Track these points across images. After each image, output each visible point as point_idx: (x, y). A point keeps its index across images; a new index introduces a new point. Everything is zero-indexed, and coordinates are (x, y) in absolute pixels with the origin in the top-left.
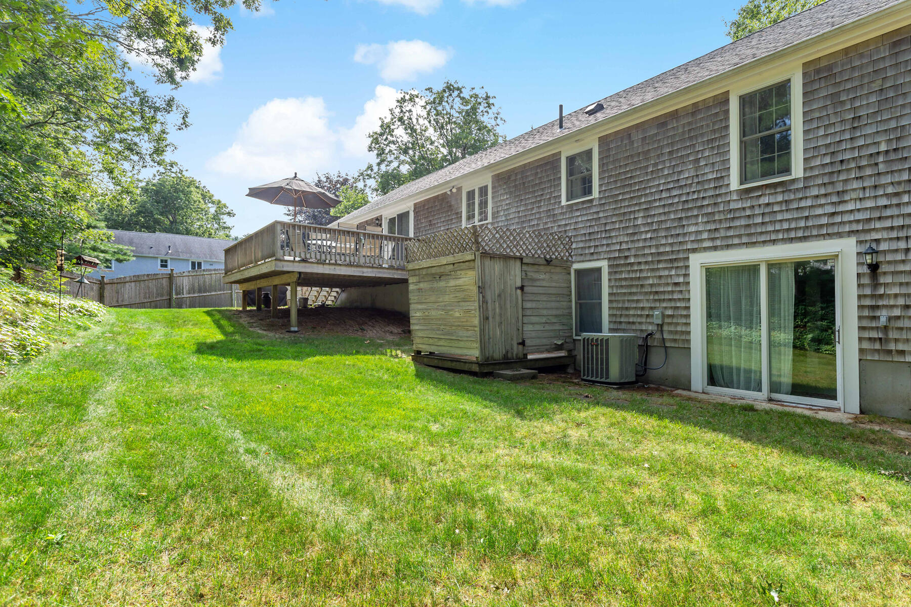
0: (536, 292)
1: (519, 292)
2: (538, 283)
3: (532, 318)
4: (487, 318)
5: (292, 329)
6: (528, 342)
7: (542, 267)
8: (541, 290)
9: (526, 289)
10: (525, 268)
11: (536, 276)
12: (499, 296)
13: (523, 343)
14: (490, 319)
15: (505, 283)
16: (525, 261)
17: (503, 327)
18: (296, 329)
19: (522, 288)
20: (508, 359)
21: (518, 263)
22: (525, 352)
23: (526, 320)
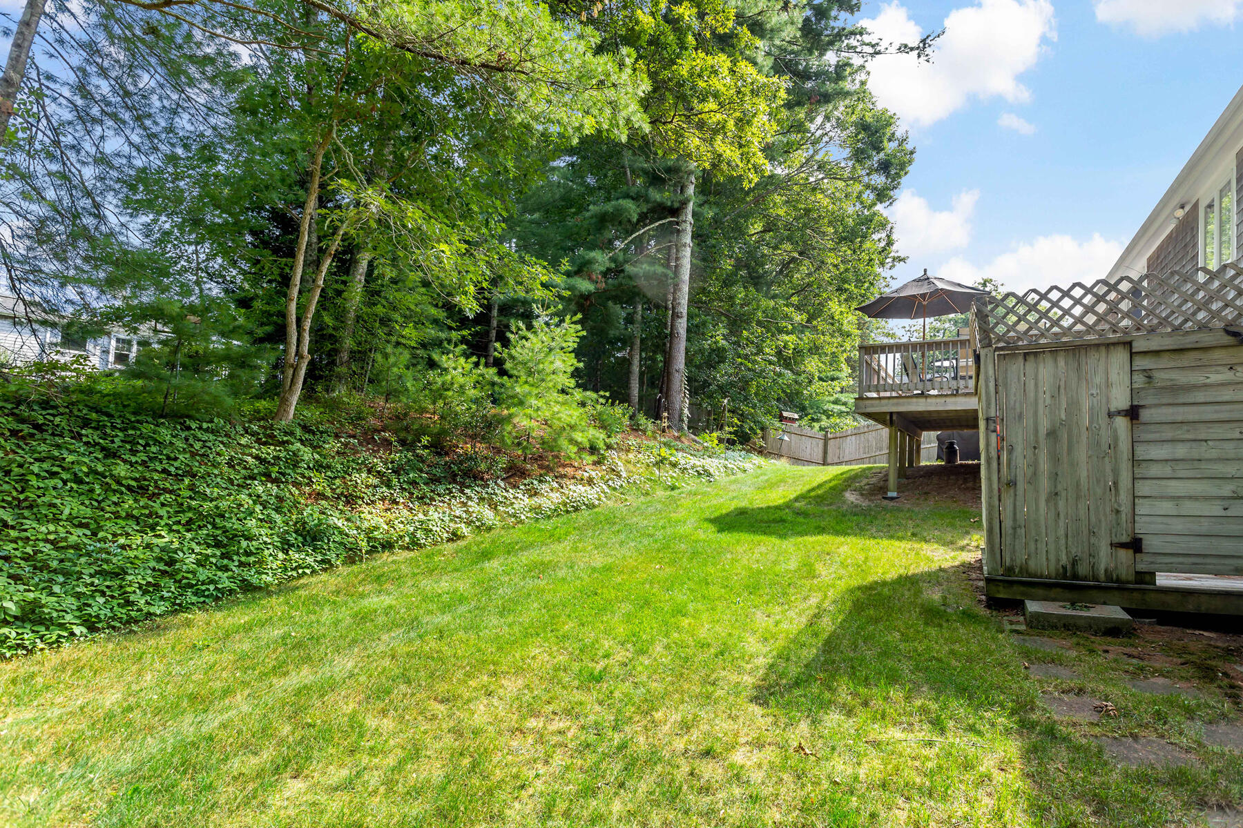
0: (1191, 418)
1: (1122, 423)
2: (1200, 397)
3: (1173, 483)
4: (1012, 484)
5: (890, 494)
6: (1150, 543)
7: (1217, 355)
8: (1209, 413)
9: (1145, 415)
10: (1141, 363)
11: (1183, 378)
12: (1052, 434)
13: (1135, 545)
14: (1021, 486)
15: (1074, 405)
16: (1139, 346)
17: (1061, 504)
18: (894, 494)
19: (1133, 413)
20: (1075, 576)
21: (1119, 358)
22: (1141, 567)
23: (1144, 488)
